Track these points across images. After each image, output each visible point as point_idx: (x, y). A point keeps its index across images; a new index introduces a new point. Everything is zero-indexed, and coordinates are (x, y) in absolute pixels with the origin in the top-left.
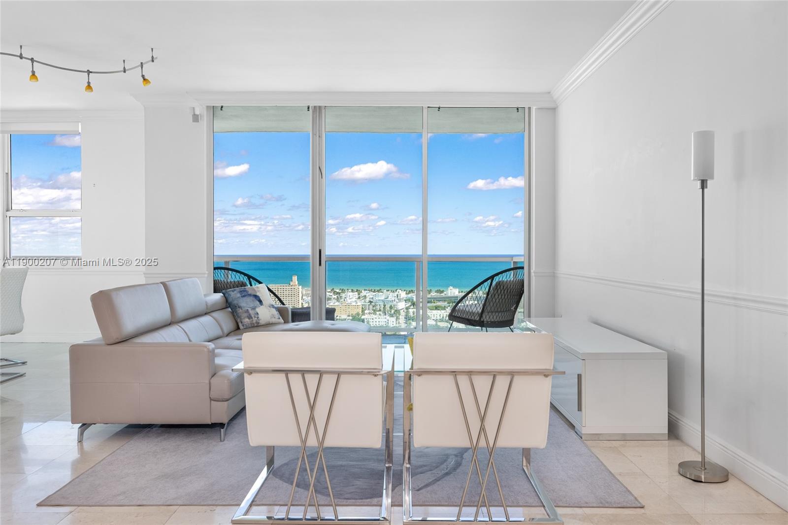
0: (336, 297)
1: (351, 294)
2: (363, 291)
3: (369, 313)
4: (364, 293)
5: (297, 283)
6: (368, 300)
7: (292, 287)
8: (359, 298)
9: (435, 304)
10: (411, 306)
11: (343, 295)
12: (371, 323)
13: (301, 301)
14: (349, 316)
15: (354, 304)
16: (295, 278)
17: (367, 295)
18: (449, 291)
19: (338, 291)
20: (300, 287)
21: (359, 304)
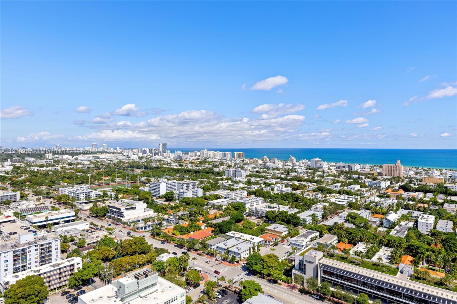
0: (425, 172)
1: (436, 171)
2: (444, 170)
3: (450, 183)
4: (444, 171)
5: (400, 164)
6: (448, 175)
7: (397, 166)
8: (441, 174)
11: (430, 172)
12: (452, 189)
13: (402, 174)
14: (435, 184)
15: (439, 177)
16: (399, 162)
17: (447, 172)
19: (426, 169)
20: (402, 166)
21: (442, 177)
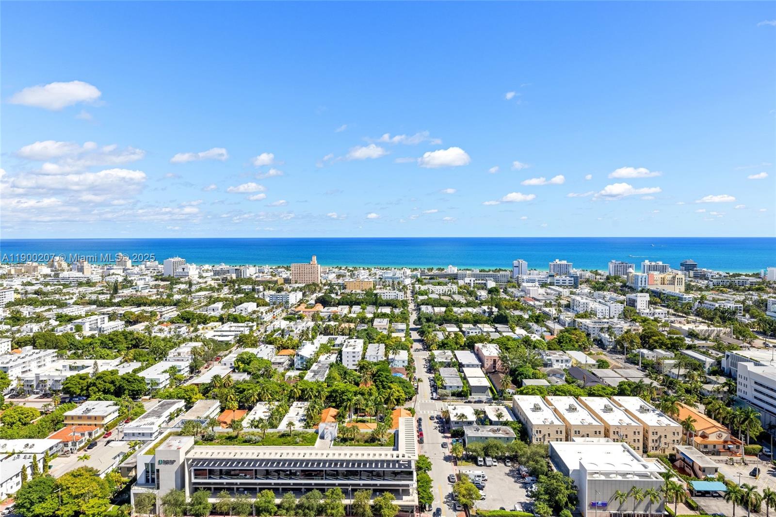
0: (349, 274)
1: (363, 271)
2: (373, 269)
3: (380, 289)
4: (373, 271)
5: (316, 262)
6: (378, 277)
7: (312, 266)
8: (370, 275)
9: (437, 281)
10: (416, 282)
11: (356, 273)
12: (383, 297)
13: (319, 278)
14: (363, 291)
15: (367, 280)
16: (314, 258)
17: (377, 272)
18: (449, 269)
19: (351, 269)
20: (319, 266)
21: (371, 280)
